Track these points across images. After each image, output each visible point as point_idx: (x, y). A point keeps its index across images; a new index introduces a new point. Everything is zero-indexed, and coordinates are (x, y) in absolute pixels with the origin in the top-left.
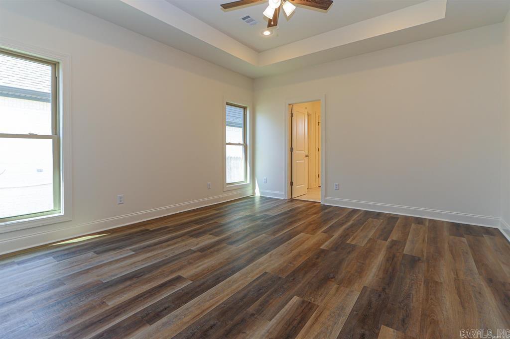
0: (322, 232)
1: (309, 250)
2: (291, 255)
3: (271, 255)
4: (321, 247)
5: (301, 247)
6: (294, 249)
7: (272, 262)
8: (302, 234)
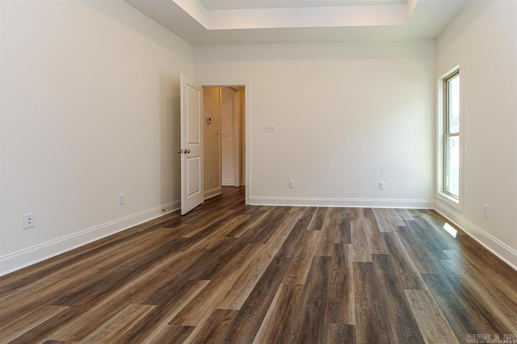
0: (194, 328)
1: (227, 274)
2: (249, 262)
3: (270, 257)
4: (209, 281)
5: (238, 276)
6: (246, 269)
7: (264, 251)
8: (238, 307)
